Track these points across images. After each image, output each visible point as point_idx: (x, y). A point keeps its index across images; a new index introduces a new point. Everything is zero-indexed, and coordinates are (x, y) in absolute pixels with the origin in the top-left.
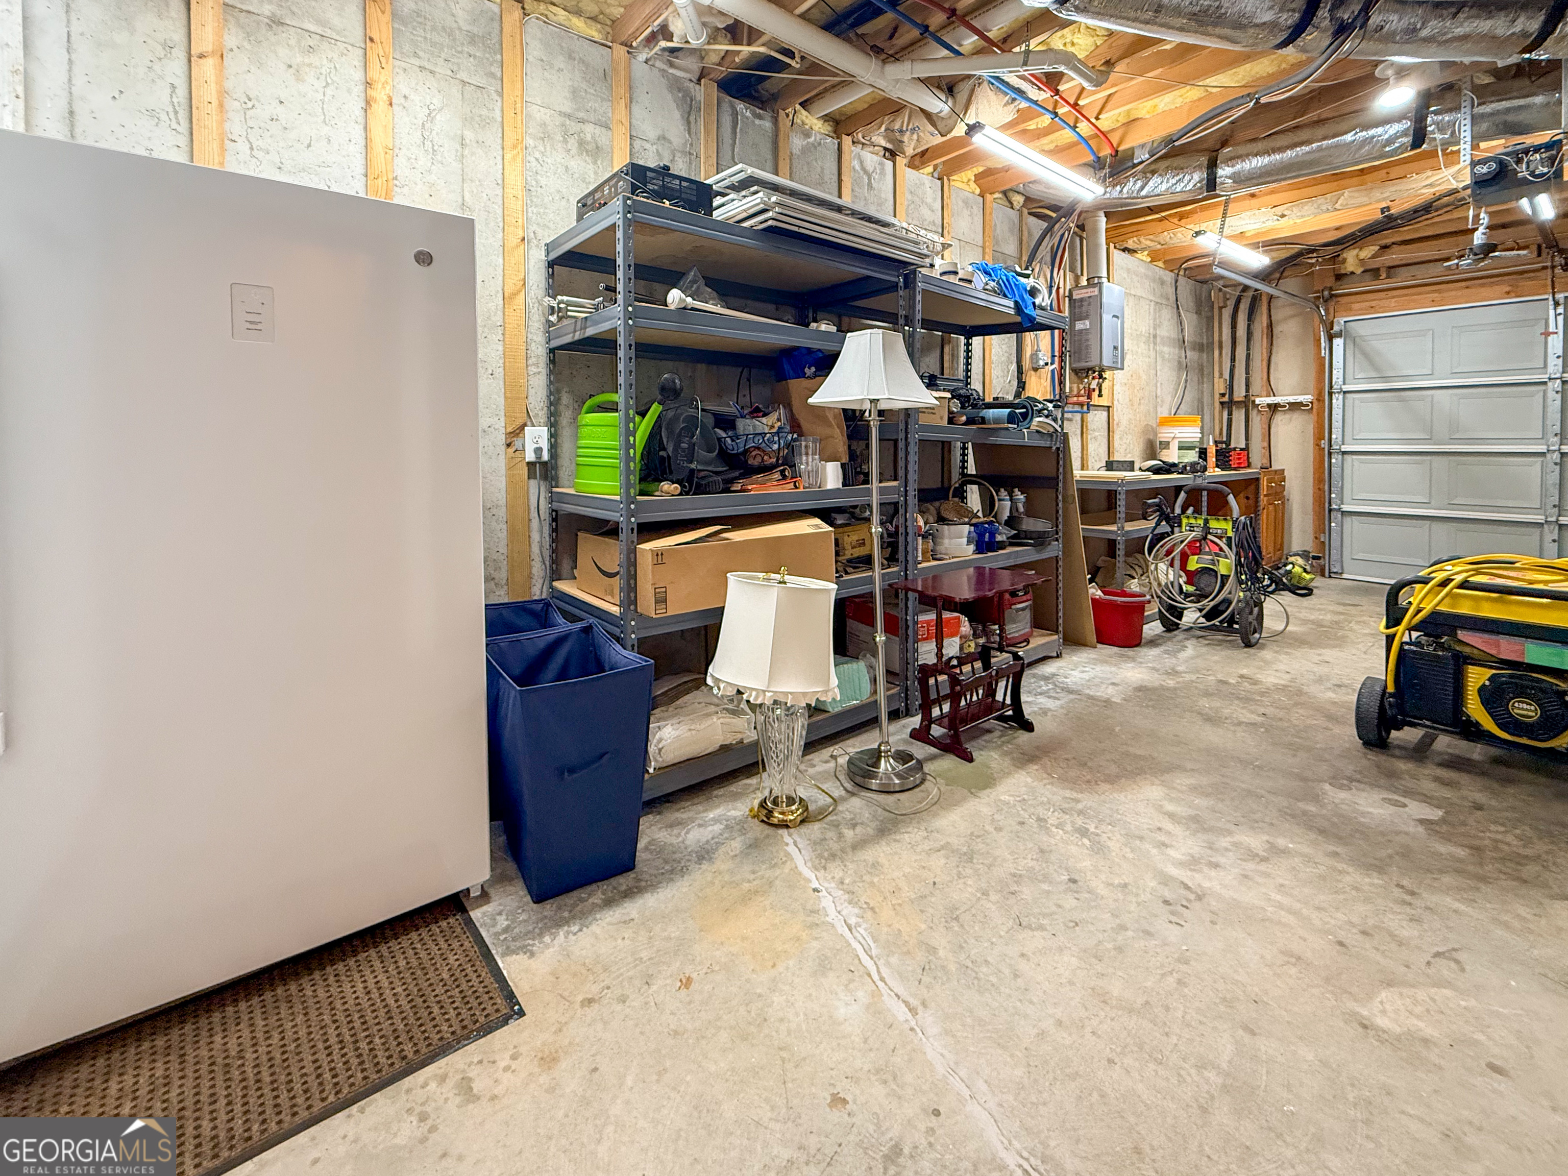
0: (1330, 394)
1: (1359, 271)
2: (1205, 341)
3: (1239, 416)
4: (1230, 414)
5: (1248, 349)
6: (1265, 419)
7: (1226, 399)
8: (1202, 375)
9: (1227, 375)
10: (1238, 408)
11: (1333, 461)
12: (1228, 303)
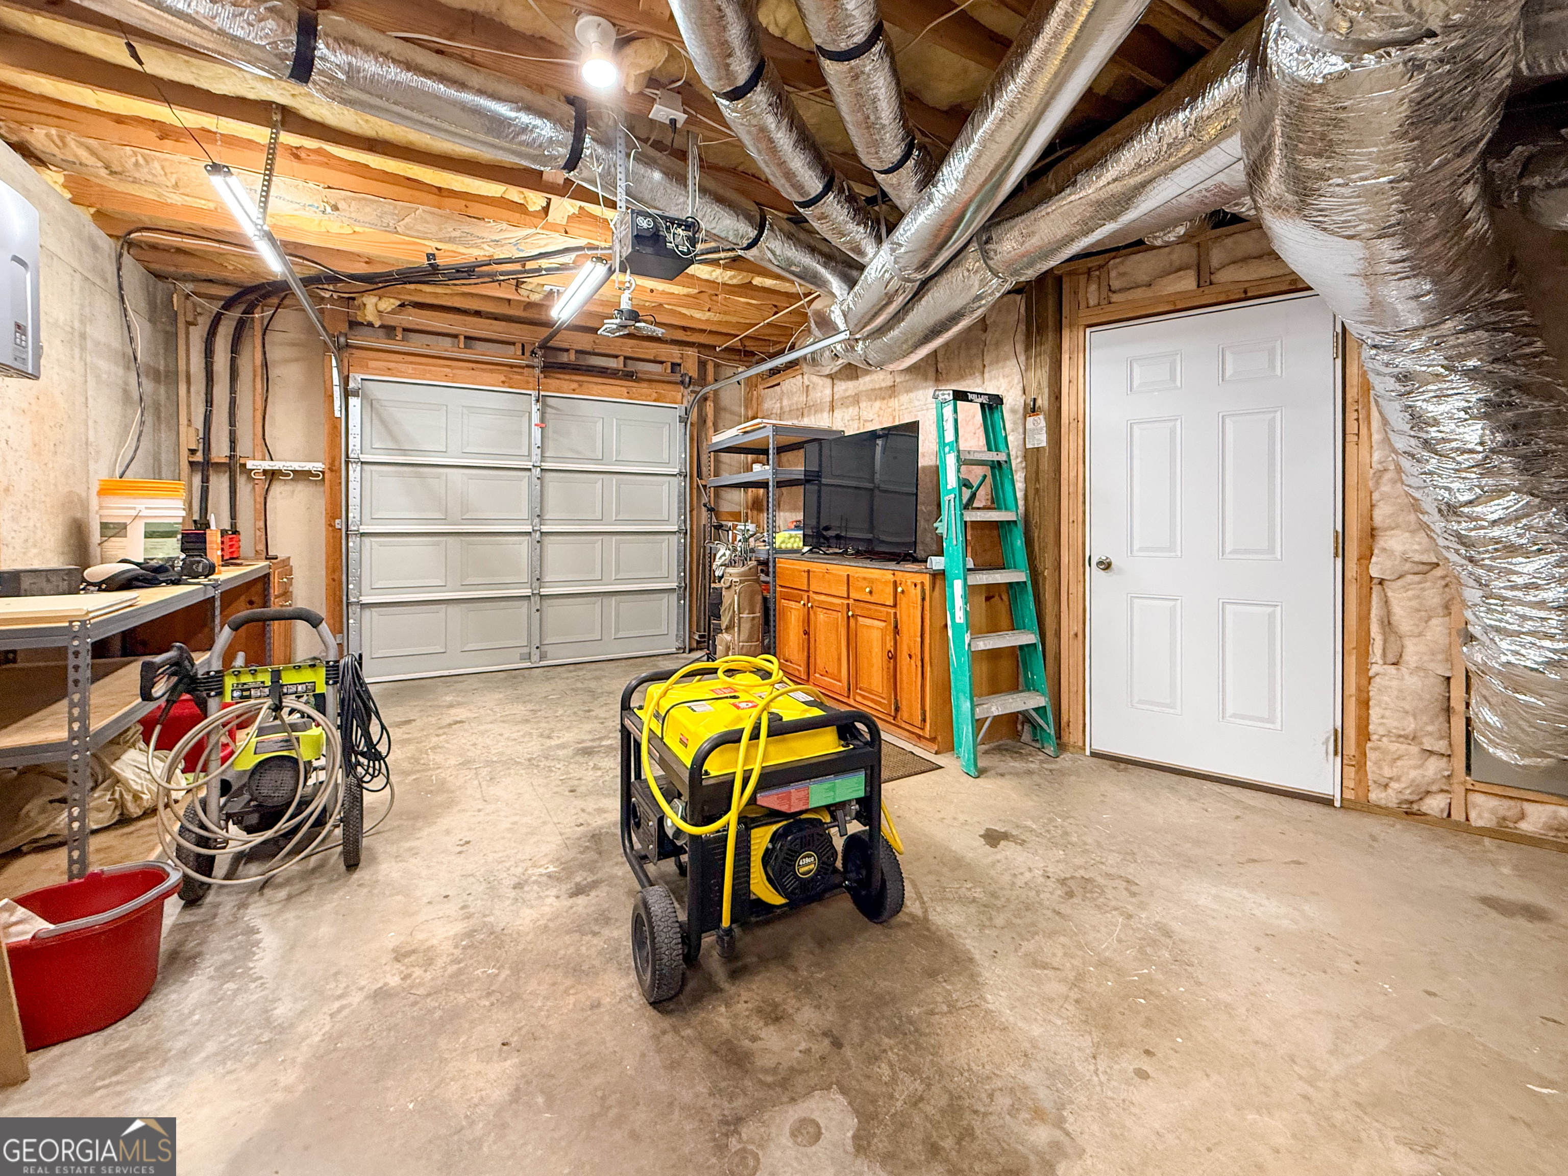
0: (347, 463)
1: (377, 324)
2: (162, 368)
3: (219, 484)
4: (205, 480)
5: (233, 390)
6: (260, 490)
7: (199, 457)
8: (159, 418)
9: (199, 423)
10: (217, 472)
11: (351, 544)
12: (200, 320)
